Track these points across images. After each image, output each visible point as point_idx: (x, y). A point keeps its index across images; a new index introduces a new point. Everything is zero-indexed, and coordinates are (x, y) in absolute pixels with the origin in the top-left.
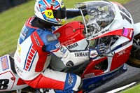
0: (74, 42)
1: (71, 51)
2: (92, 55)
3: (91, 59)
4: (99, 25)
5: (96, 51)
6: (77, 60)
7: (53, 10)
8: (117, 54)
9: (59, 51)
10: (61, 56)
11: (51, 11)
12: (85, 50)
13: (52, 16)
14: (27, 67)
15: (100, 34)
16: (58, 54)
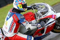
2: (39, 26)
4: (41, 13)
6: (32, 28)
9: (25, 23)
11: (21, 5)
12: (35, 24)
13: (21, 7)
14: (10, 31)
16: (24, 24)
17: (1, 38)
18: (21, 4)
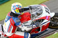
1: (25, 26)
3: (33, 28)
4: (37, 14)
5: (35, 25)
7: (19, 9)
9: (21, 26)
10: (21, 28)
11: (18, 10)
18: (18, 9)
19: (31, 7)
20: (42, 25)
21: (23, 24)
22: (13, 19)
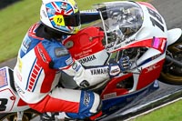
0: (90, 53)
4: (123, 33)
6: (93, 79)
7: (64, 16)
8: (145, 70)
10: (73, 75)
11: (61, 17)
13: (63, 23)
14: (30, 87)
15: (124, 45)
16: (69, 72)
17: (9, 100)
18: (62, 13)
19: (104, 9)
20: (140, 68)
21: (79, 64)
22: (46, 46)
